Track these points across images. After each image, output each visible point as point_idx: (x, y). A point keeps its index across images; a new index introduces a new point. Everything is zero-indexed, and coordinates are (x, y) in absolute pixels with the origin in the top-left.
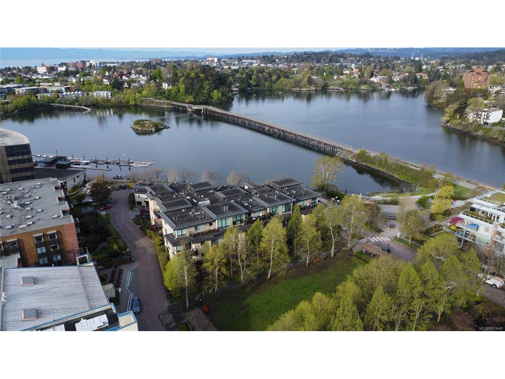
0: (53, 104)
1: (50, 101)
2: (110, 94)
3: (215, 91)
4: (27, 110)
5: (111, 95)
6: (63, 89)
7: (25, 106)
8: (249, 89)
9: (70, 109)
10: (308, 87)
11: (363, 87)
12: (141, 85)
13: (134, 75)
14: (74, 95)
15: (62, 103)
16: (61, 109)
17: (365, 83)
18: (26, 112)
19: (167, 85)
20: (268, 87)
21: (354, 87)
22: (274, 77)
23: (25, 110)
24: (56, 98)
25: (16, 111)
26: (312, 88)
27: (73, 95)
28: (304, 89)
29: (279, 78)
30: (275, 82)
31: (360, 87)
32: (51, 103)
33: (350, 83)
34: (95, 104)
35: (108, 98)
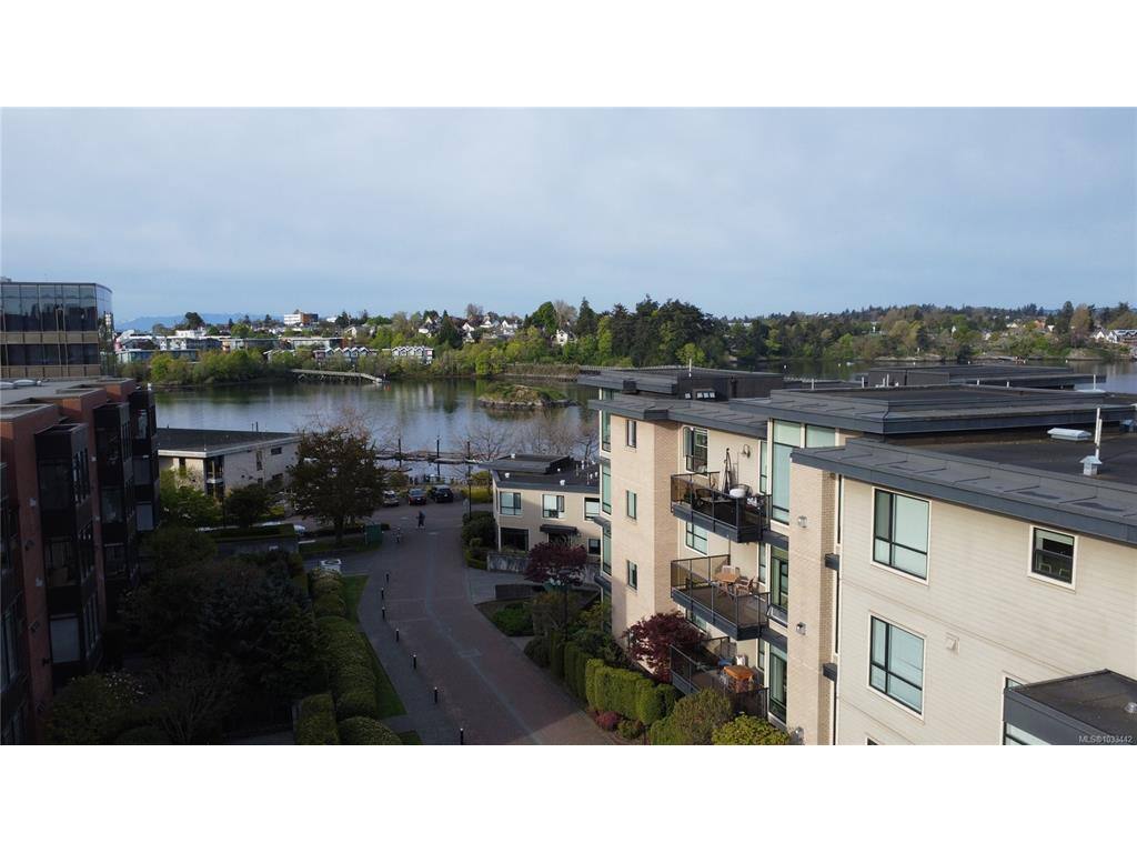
0: (297, 371)
1: (291, 364)
2: (431, 353)
3: (689, 347)
4: (237, 380)
5: (434, 356)
6: (327, 343)
7: (231, 371)
8: (764, 358)
9: (335, 381)
10: (921, 354)
11: (1075, 354)
12: (505, 338)
13: (488, 322)
14: (347, 355)
15: (318, 369)
16: (314, 381)
17: (1080, 345)
18: (231, 384)
19: (565, 336)
20: (810, 355)
21: (1047, 355)
22: (826, 334)
23: (231, 380)
24: (307, 358)
25: (209, 380)
26: (932, 355)
27: (346, 353)
28: (909, 358)
29: (837, 336)
30: (828, 344)
31: (1068, 353)
32: (294, 368)
33: (1033, 345)
34: (394, 374)
35: (425, 361)
